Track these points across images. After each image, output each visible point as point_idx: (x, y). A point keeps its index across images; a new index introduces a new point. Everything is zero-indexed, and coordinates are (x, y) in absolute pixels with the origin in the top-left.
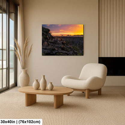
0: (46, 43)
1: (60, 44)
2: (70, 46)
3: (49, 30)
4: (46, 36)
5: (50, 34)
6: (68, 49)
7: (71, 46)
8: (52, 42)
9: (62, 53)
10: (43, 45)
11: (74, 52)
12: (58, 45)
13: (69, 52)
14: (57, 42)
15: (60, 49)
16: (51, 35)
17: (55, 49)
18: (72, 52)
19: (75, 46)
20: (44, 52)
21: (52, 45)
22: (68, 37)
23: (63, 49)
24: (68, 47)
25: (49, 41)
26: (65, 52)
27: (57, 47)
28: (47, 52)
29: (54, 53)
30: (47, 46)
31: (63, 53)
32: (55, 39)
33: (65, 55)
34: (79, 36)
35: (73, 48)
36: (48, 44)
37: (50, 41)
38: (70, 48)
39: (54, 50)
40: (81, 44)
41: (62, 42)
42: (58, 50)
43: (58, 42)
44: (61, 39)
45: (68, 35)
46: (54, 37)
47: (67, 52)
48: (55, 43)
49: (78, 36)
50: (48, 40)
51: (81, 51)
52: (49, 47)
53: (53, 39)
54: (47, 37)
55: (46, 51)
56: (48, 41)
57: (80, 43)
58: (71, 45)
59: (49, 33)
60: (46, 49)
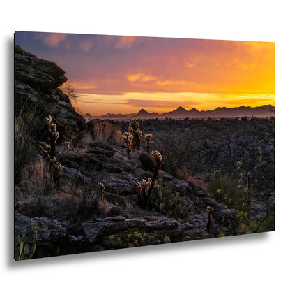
0: (40, 165)
1: (129, 170)
2: (191, 179)
3: (59, 76)
4: (42, 113)
5: (67, 100)
6: (177, 197)
7: (198, 181)
8: (78, 160)
9: (140, 228)
10: (23, 182)
11: (215, 214)
12: (113, 177)
13: (183, 217)
14: (110, 155)
15: (129, 205)
16: (70, 109)
17: (95, 204)
18: (203, 217)
19: (226, 179)
20: (30, 234)
21: (80, 182)
22: (177, 118)
23: (145, 202)
24: (180, 189)
25: (61, 150)
26: (158, 220)
27: (111, 194)
28: (48, 233)
29: (92, 232)
30: (47, 191)
31: (149, 229)
32: (100, 138)
33: (162, 242)
34: (250, 116)
35: (212, 190)
36: (56, 178)
37: (66, 149)
38: (192, 192)
39: (91, 211)
40: (261, 162)
41: (142, 158)
42: (114, 212)
43: (117, 155)
44: (136, 136)
45: (181, 110)
46: (91, 125)
47: (171, 221)
48: (98, 161)
49: (240, 116)
50: (51, 143)
51: (259, 206)
52: (61, 197)
53: (88, 139)
54: (47, 126)
55: (42, 227)
56: (53, 153)
57: (254, 155)
58: (195, 171)
59: (59, 93)
60: (38, 211)
